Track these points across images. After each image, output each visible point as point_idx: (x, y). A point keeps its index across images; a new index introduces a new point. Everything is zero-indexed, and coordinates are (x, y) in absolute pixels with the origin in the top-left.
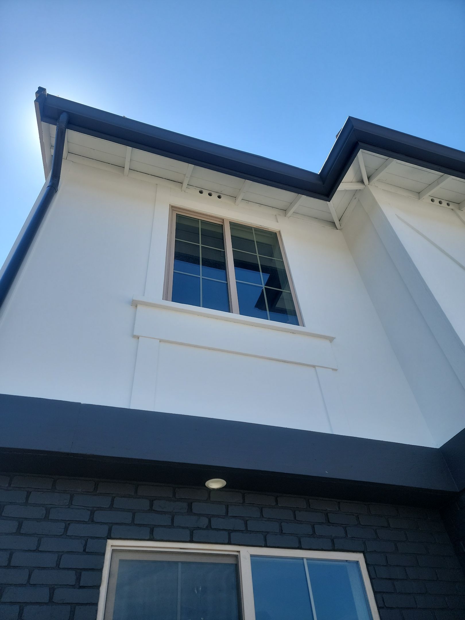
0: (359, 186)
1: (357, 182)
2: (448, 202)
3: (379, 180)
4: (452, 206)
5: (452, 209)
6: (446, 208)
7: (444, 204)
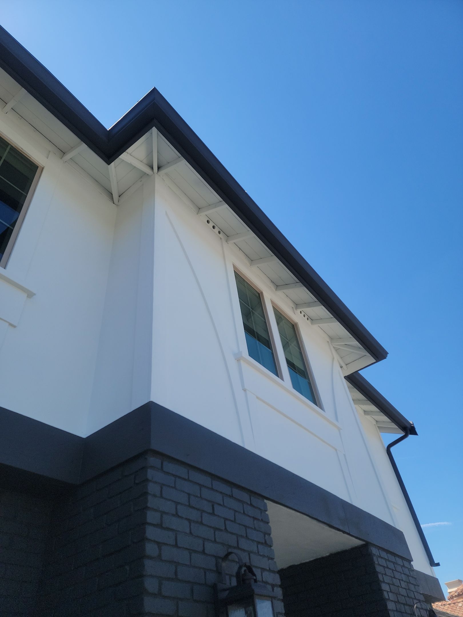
0: (147, 170)
1: (145, 164)
2: (220, 230)
3: (167, 174)
4: (221, 235)
5: (221, 238)
6: (217, 234)
7: (216, 230)
